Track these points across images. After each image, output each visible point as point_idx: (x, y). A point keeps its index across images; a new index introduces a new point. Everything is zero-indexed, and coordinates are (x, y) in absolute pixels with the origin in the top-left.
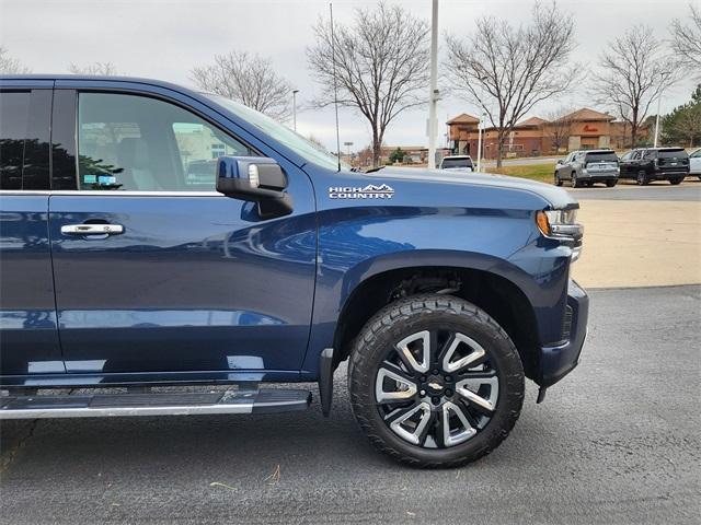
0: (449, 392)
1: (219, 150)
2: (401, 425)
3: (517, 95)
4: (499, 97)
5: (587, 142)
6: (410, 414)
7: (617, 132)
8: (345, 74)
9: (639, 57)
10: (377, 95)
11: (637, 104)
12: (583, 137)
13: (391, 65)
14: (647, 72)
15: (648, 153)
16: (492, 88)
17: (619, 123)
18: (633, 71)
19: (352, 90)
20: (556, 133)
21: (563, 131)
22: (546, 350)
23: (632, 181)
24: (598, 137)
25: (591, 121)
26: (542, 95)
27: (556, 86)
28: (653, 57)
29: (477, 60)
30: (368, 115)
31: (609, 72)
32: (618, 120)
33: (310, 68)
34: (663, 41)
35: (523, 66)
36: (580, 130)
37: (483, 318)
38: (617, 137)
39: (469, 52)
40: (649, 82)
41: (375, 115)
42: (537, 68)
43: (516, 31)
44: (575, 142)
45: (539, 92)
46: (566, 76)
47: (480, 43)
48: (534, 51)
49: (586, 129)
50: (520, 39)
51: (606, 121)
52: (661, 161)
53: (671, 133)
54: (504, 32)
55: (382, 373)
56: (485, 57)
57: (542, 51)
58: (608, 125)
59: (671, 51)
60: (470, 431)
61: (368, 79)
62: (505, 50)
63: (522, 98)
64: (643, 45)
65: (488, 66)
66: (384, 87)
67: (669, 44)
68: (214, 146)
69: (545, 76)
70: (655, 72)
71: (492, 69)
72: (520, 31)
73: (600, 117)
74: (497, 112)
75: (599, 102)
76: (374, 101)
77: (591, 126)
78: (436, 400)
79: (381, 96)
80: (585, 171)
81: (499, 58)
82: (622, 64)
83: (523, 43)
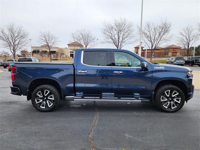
0: (173, 100)
1: (72, 53)
2: (165, 105)
3: (156, 41)
4: (151, 42)
5: (173, 54)
6: (166, 104)
7: (182, 51)
8: (111, 35)
9: (189, 33)
10: (119, 41)
11: (189, 45)
12: (172, 53)
13: (123, 33)
14: (191, 36)
15: (192, 58)
16: (149, 40)
17: (183, 49)
18: (188, 36)
19: (112, 39)
20: (165, 51)
21: (167, 51)
22: (188, 94)
23: (188, 65)
24: (177, 53)
25: (175, 48)
26: (163, 42)
27: (167, 39)
28: (193, 32)
29: (145, 32)
30: (116, 46)
31: (181, 36)
32: (182, 48)
33: (102, 33)
34: (196, 28)
35: (158, 34)
36: (172, 50)
37: (178, 88)
38: (182, 53)
39: (143, 30)
40: (192, 39)
41: (118, 46)
42: (161, 35)
43: (156, 25)
44: (170, 54)
45: (162, 41)
46: (169, 37)
47: (146, 28)
48: (161, 30)
49: (173, 50)
50: (157, 27)
51: (179, 48)
52: (196, 60)
53: (197, 52)
54: (153, 25)
55: (162, 96)
56: (148, 31)
57: (163, 30)
58: (179, 49)
59: (198, 31)
60: (176, 107)
61: (116, 37)
62: (153, 30)
63: (157, 42)
64: (190, 29)
65: (148, 34)
66: (121, 39)
67: (197, 29)
68: (71, 52)
69: (164, 37)
70: (194, 36)
71: (149, 34)
72: (157, 25)
73: (177, 47)
74: (151, 46)
75: (178, 44)
76: (118, 42)
77: (175, 50)
78: (170, 102)
79: (120, 41)
80: (175, 62)
81: (151, 32)
82: (185, 34)
83: (158, 28)
